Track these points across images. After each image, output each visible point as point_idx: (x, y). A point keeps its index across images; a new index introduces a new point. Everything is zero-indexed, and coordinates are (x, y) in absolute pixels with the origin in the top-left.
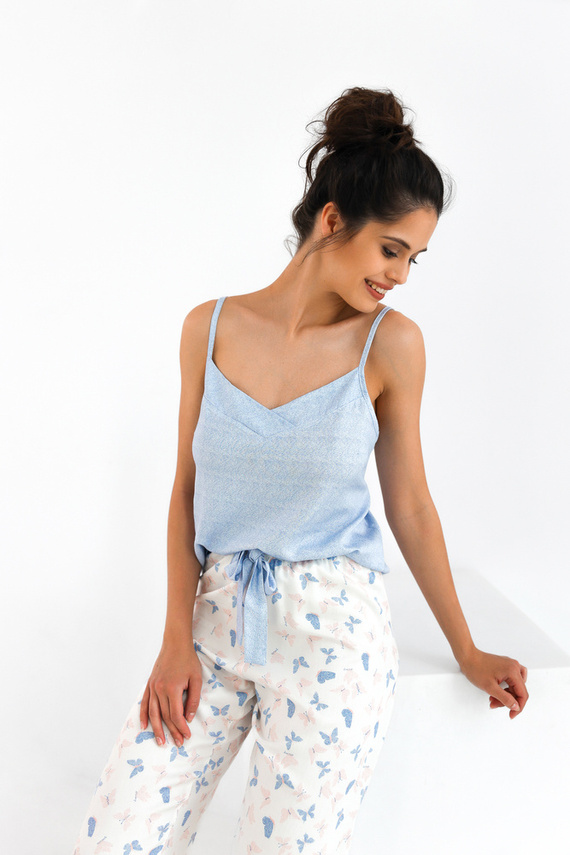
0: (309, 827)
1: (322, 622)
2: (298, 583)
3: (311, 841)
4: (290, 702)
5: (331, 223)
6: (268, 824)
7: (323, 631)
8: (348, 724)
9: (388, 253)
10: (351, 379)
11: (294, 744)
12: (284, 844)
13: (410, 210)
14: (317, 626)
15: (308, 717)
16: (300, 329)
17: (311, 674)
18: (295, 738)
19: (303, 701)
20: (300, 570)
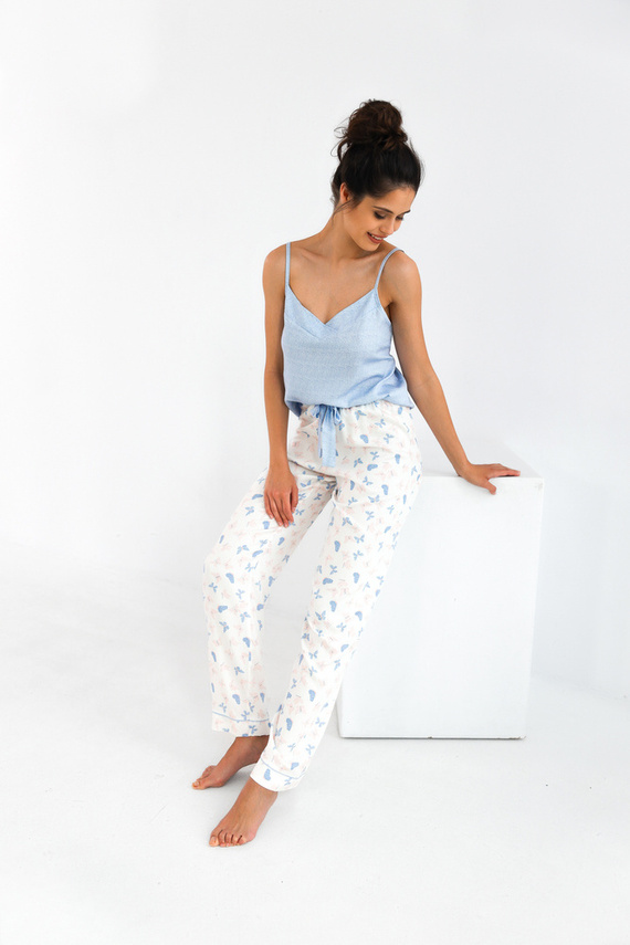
0: (360, 547)
1: (370, 439)
2: (354, 416)
3: (361, 555)
4: (352, 482)
5: (346, 195)
6: (337, 544)
7: (370, 444)
8: (386, 493)
9: (378, 216)
10: (370, 297)
11: (353, 503)
12: (346, 555)
13: (390, 191)
14: (367, 441)
15: (362, 489)
16: (339, 260)
17: (363, 467)
18: (354, 500)
19: (359, 481)
20: (354, 410)
